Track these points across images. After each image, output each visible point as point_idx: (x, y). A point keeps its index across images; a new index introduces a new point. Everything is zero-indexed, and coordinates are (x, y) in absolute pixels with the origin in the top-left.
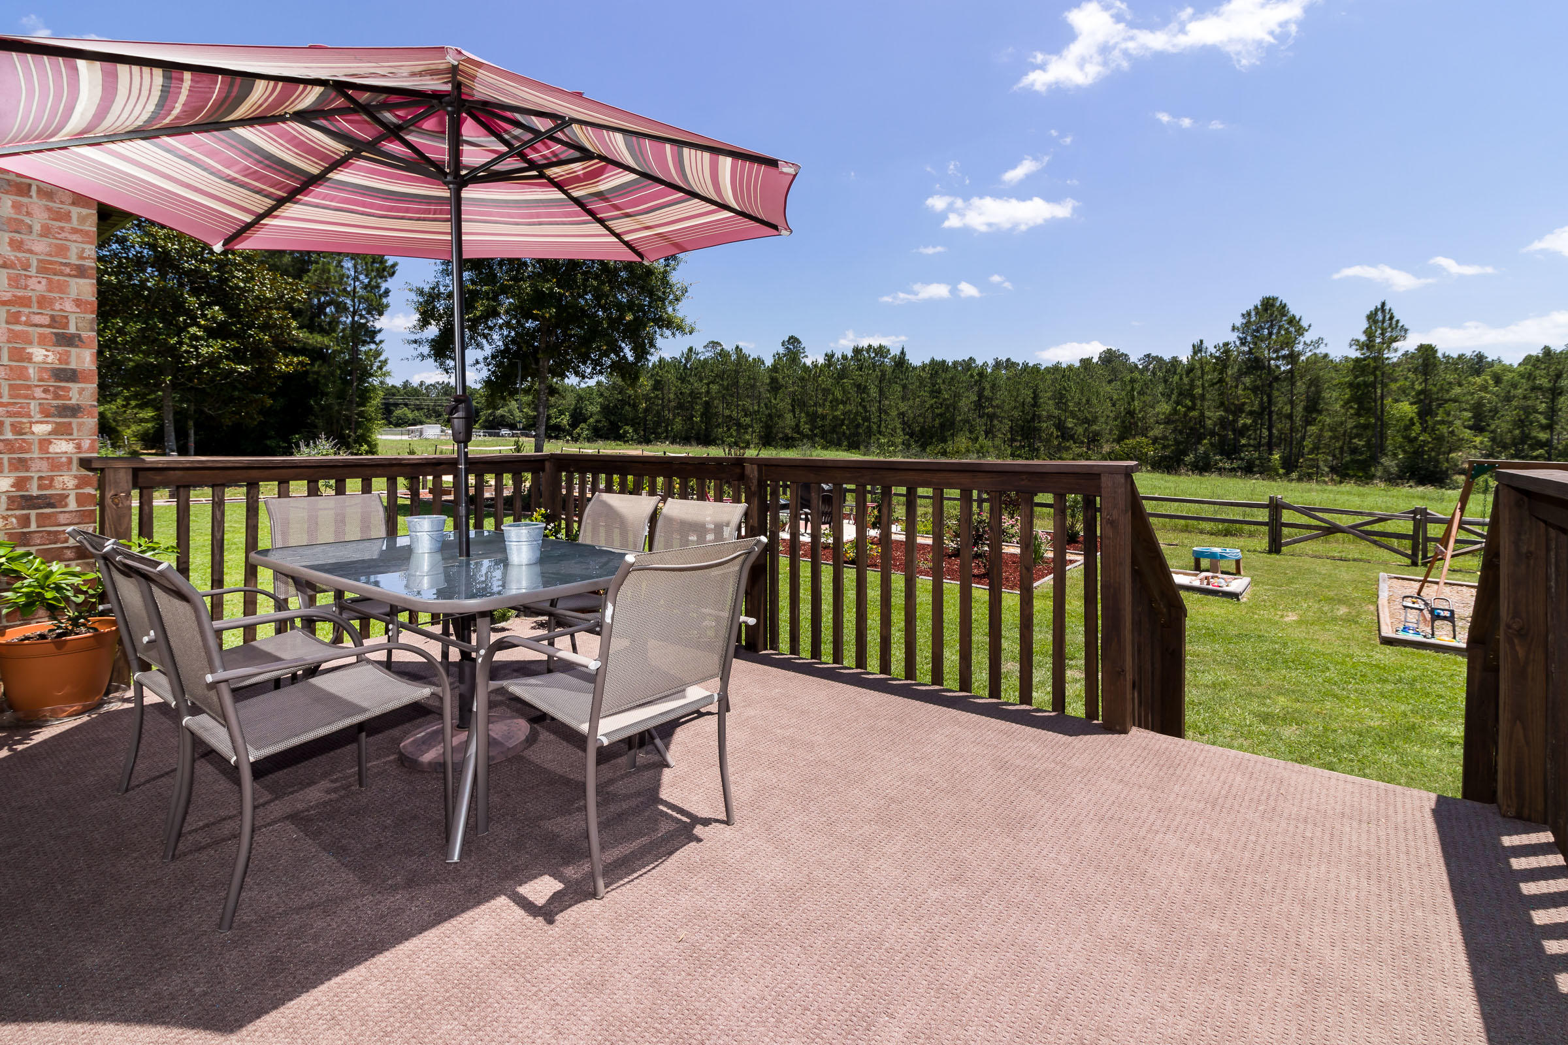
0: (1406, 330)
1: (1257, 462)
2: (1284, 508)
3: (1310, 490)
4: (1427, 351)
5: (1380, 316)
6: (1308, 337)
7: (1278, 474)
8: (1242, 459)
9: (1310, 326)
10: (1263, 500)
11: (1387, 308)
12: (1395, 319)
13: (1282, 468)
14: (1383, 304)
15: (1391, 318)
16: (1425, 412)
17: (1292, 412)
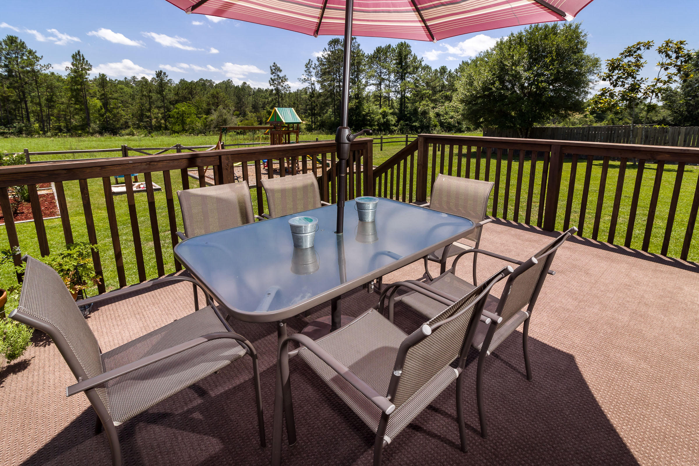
0: (91, 66)
1: (24, 128)
2: (129, 150)
3: (93, 141)
4: (103, 77)
5: (78, 57)
6: (42, 62)
7: (39, 134)
8: (15, 127)
9: (42, 57)
10: (118, 147)
11: (81, 54)
12: (85, 60)
13: (41, 131)
14: (79, 52)
15: (83, 59)
16: (105, 105)
17: (40, 102)
